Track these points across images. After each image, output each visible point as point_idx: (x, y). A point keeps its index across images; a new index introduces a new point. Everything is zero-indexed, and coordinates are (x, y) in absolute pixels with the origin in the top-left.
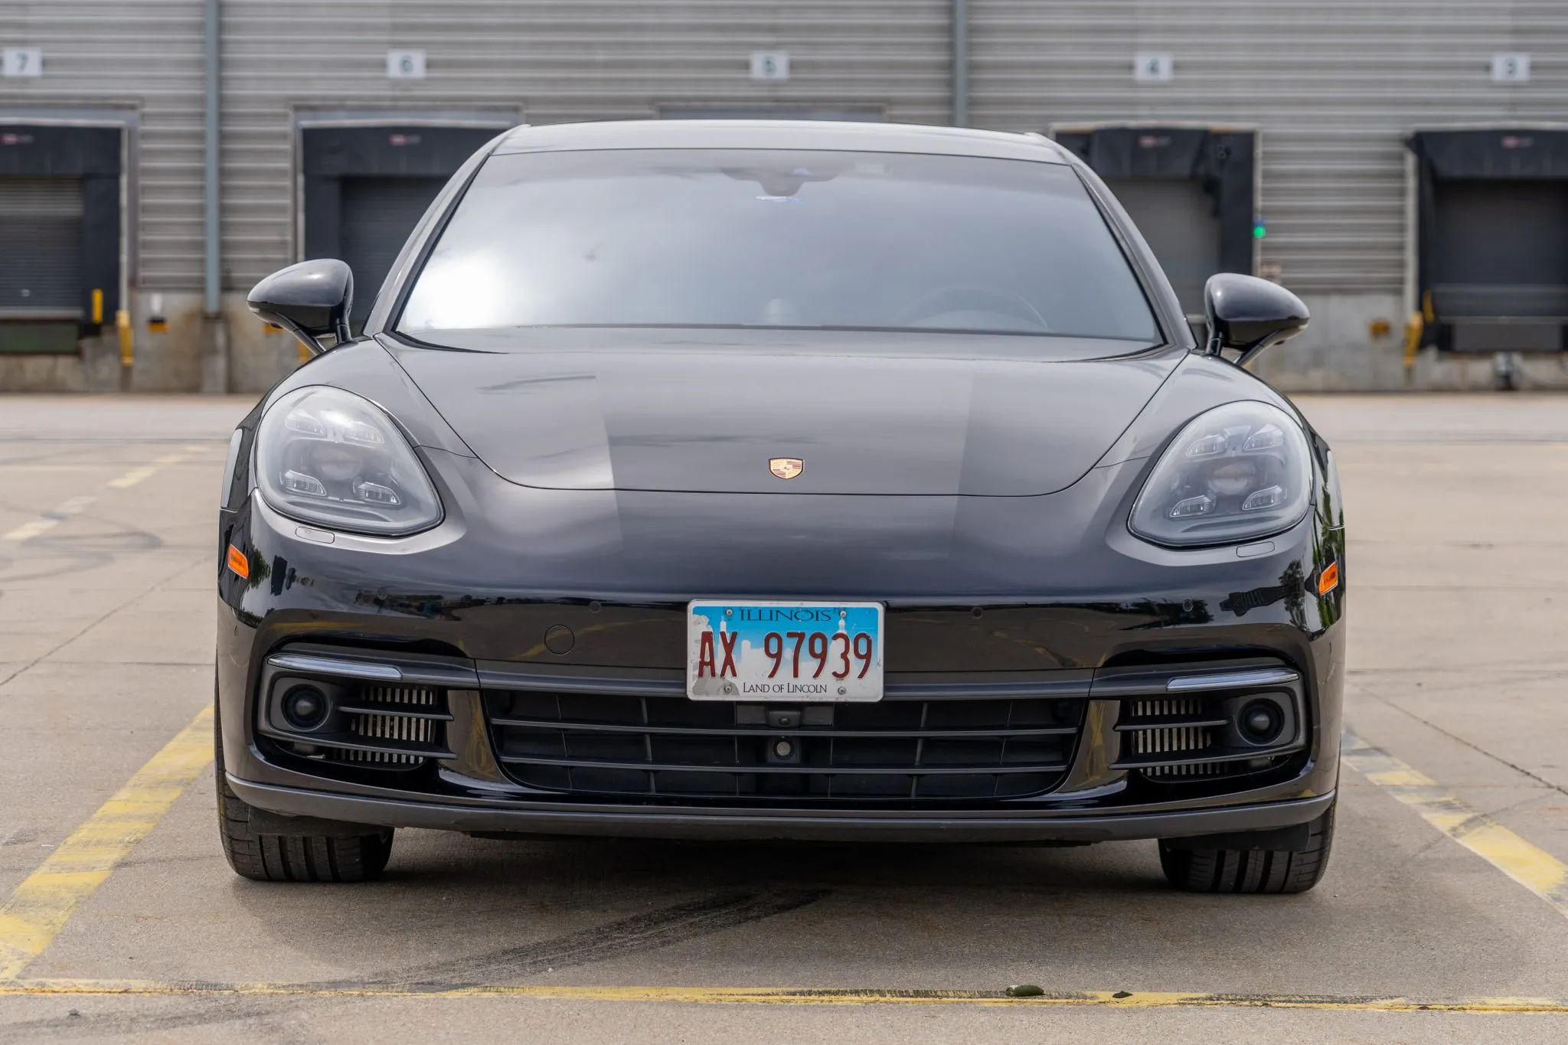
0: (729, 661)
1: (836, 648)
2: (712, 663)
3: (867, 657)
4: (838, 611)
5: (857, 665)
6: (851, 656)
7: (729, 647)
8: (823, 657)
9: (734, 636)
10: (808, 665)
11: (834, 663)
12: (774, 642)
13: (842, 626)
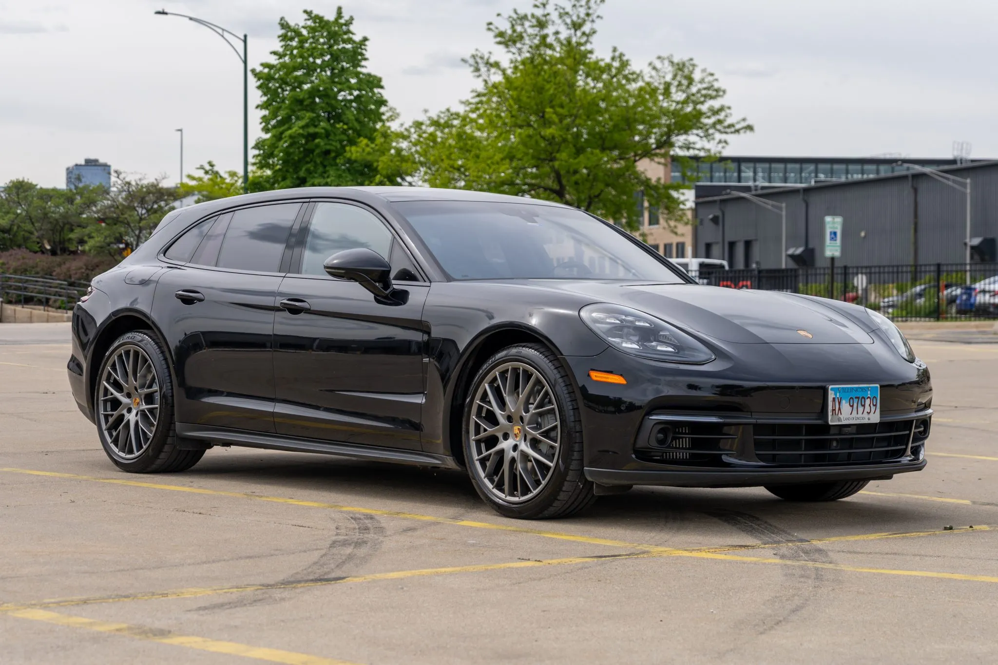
0: (839, 409)
1: (868, 402)
2: (835, 410)
3: (875, 405)
4: (868, 388)
5: (873, 409)
6: (872, 405)
7: (839, 403)
8: (864, 406)
9: (841, 398)
10: (861, 409)
11: (867, 409)
12: (851, 400)
13: (869, 394)
